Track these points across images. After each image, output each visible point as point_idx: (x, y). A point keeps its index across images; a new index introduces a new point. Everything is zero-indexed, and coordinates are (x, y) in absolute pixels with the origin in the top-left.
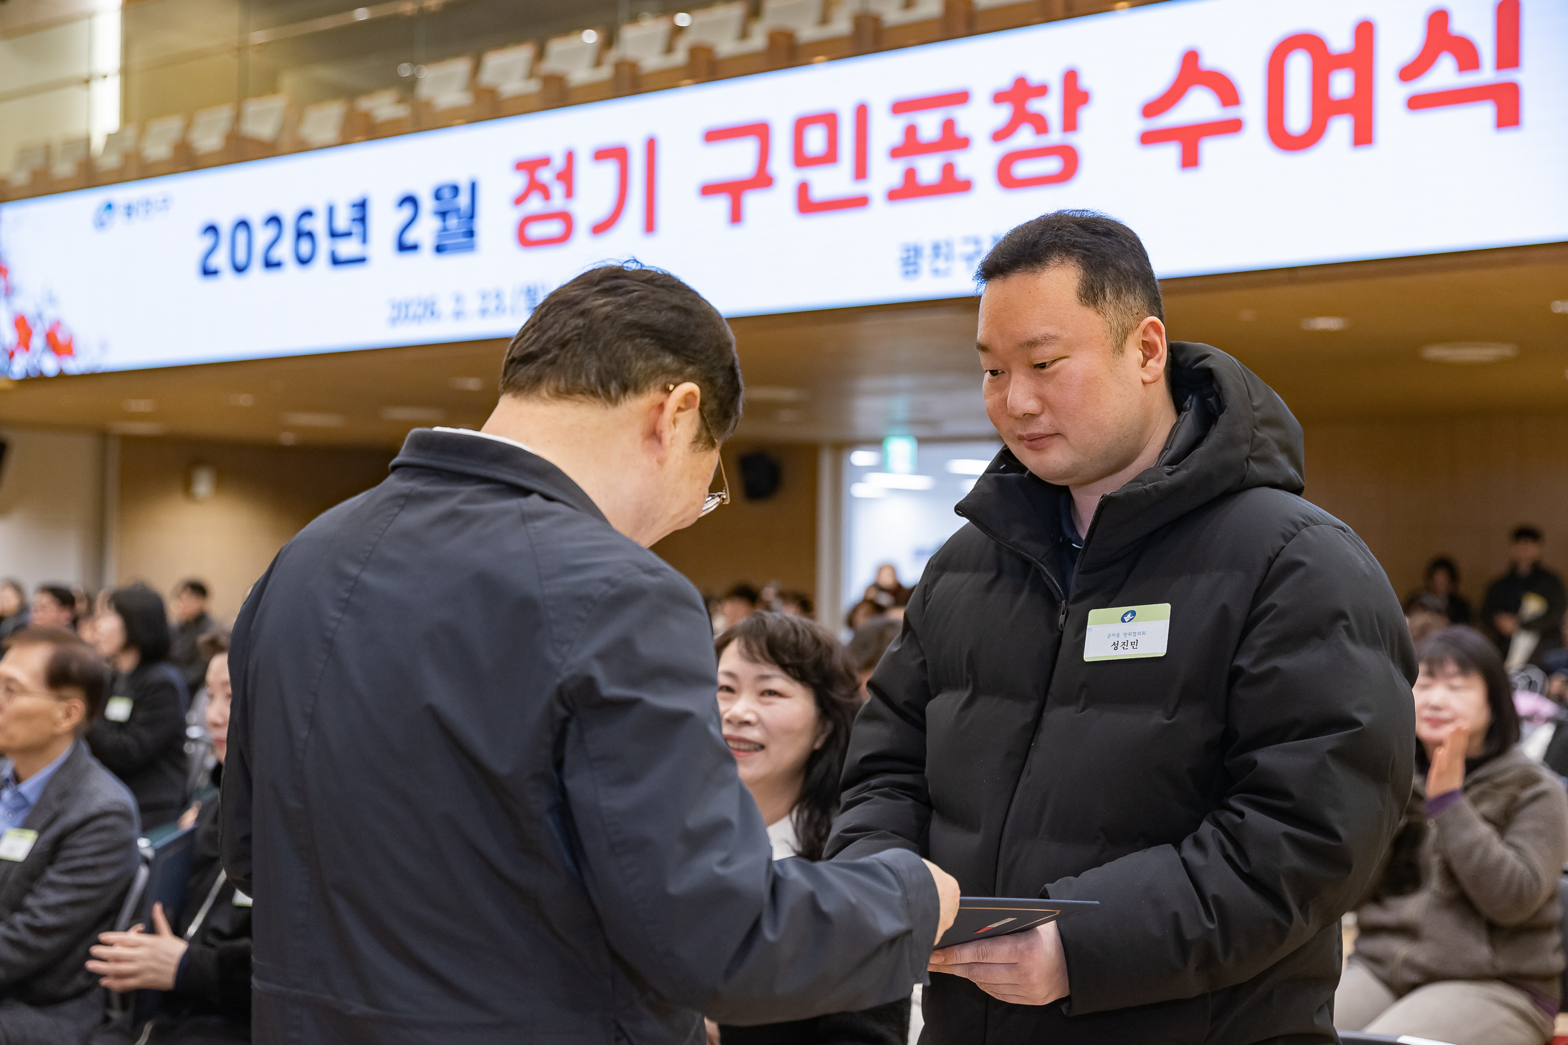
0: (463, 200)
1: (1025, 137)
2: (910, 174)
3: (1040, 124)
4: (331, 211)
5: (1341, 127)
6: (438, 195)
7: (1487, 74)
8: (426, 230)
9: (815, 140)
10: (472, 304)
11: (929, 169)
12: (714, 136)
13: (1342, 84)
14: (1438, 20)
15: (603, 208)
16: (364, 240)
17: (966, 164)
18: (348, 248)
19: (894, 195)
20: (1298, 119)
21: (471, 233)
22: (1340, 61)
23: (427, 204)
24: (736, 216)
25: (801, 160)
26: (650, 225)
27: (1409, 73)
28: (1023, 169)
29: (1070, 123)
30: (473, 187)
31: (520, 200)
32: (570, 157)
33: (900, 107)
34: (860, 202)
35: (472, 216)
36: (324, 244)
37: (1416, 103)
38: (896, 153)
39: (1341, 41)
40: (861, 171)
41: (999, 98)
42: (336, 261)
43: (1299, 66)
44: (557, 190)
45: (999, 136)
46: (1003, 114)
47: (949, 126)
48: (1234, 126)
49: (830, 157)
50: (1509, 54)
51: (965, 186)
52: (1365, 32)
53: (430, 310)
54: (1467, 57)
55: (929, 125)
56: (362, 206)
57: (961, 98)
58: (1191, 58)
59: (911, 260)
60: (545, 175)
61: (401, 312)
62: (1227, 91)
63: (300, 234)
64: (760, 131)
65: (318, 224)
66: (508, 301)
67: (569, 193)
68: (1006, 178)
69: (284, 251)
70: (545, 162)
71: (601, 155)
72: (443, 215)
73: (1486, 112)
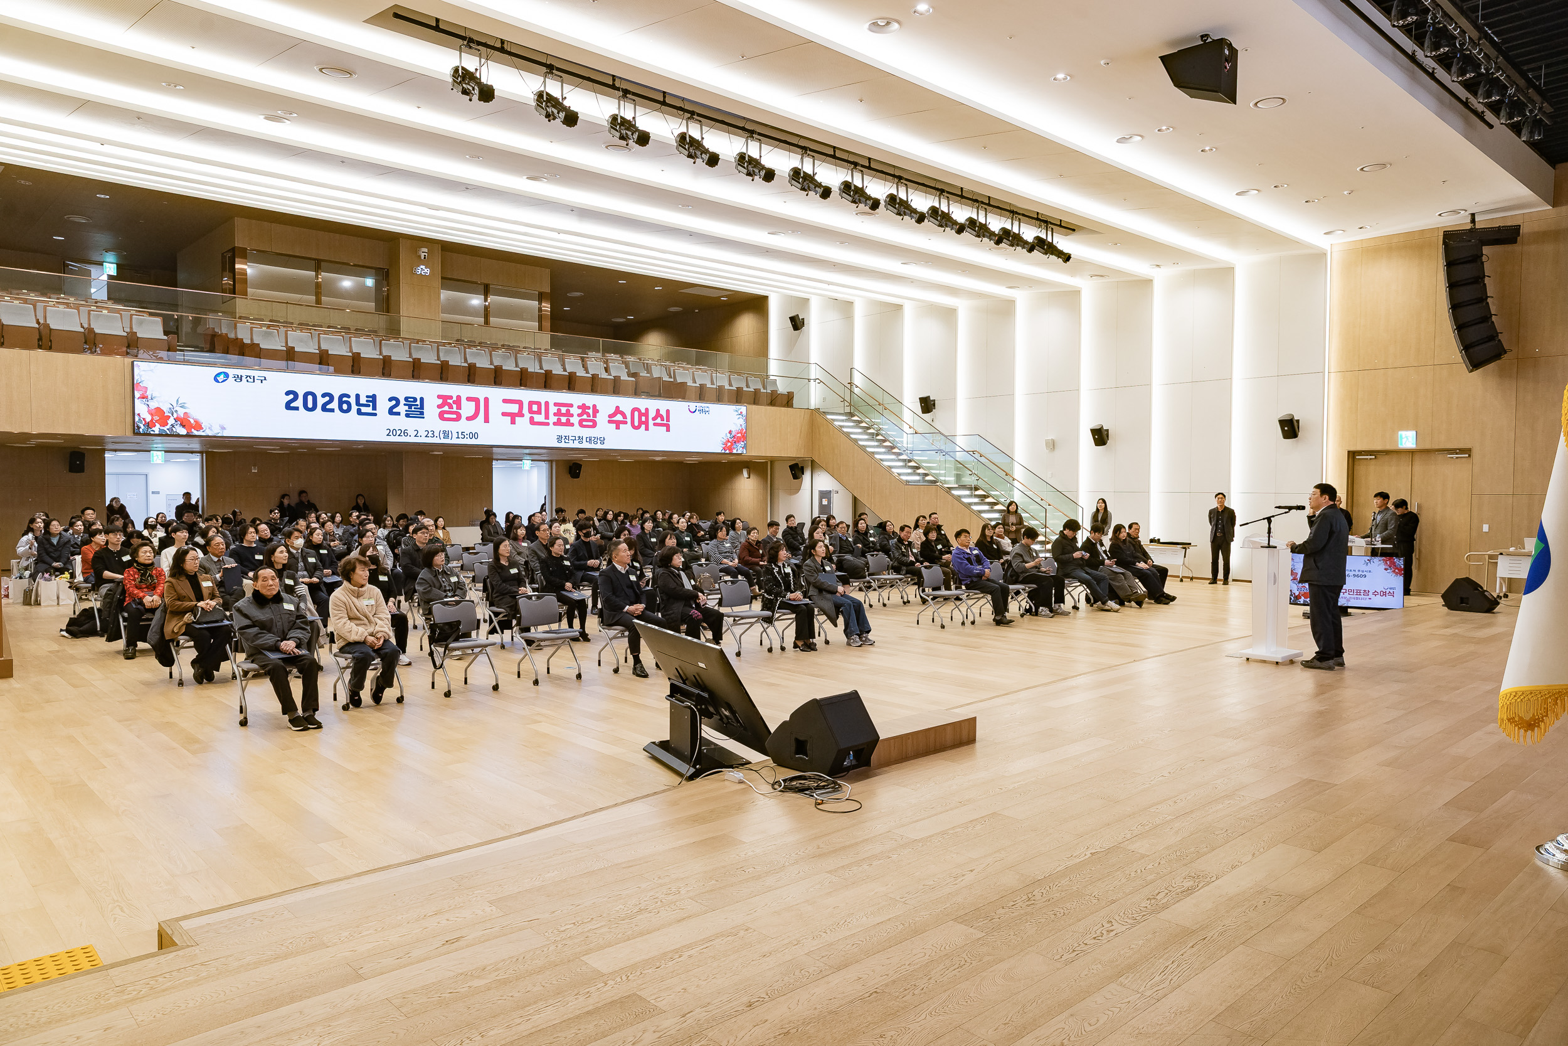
0: (418, 403)
1: (585, 417)
2: (559, 420)
3: (588, 415)
4: (358, 396)
5: (643, 426)
6: (406, 399)
7: (665, 422)
8: (402, 408)
9: (535, 408)
10: (422, 433)
11: (564, 419)
12: (505, 401)
13: (643, 419)
14: (658, 411)
15: (471, 413)
16: (374, 408)
17: (572, 420)
18: (364, 410)
19: (554, 424)
20: (636, 424)
21: (422, 413)
22: (643, 415)
23: (402, 402)
24: (513, 422)
25: (531, 411)
26: (487, 420)
27: (654, 419)
28: (584, 423)
29: (595, 416)
30: (422, 399)
31: (439, 407)
32: (459, 397)
33: (556, 404)
34: (548, 424)
35: (422, 407)
36: (354, 408)
37: (655, 424)
38: (555, 414)
39: (643, 411)
40: (547, 417)
41: (579, 407)
42: (359, 412)
43: (636, 413)
44: (455, 406)
45: (579, 415)
46: (580, 411)
47: (568, 411)
48: (626, 423)
49: (539, 412)
50: (668, 420)
51: (572, 425)
52: (647, 410)
53: (405, 433)
54: (662, 419)
55: (564, 410)
56: (374, 397)
57: (571, 405)
58: (618, 408)
59: (559, 439)
60: (449, 401)
61: (391, 432)
62: (624, 416)
63: (341, 403)
64: (520, 403)
65: (352, 400)
66: (436, 434)
67: (459, 407)
68: (581, 424)
69: (335, 405)
70: (451, 397)
71: (469, 399)
72: (410, 406)
73: (665, 428)
